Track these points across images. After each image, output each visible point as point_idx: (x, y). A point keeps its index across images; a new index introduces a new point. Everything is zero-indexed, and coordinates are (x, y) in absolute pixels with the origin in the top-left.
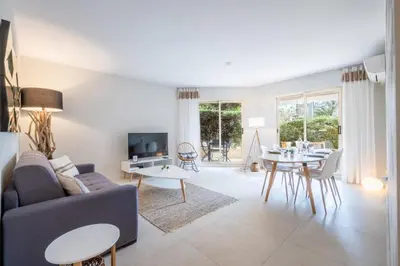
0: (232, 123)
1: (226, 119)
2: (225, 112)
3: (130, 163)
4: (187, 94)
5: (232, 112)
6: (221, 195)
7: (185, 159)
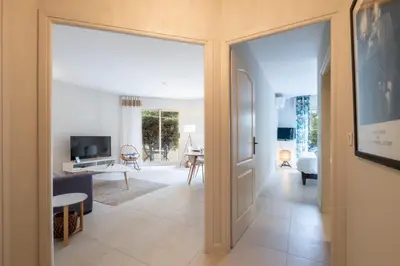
0: (172, 128)
1: (167, 125)
2: (167, 119)
3: (73, 163)
4: (130, 102)
5: (173, 119)
6: (157, 184)
7: (128, 159)
